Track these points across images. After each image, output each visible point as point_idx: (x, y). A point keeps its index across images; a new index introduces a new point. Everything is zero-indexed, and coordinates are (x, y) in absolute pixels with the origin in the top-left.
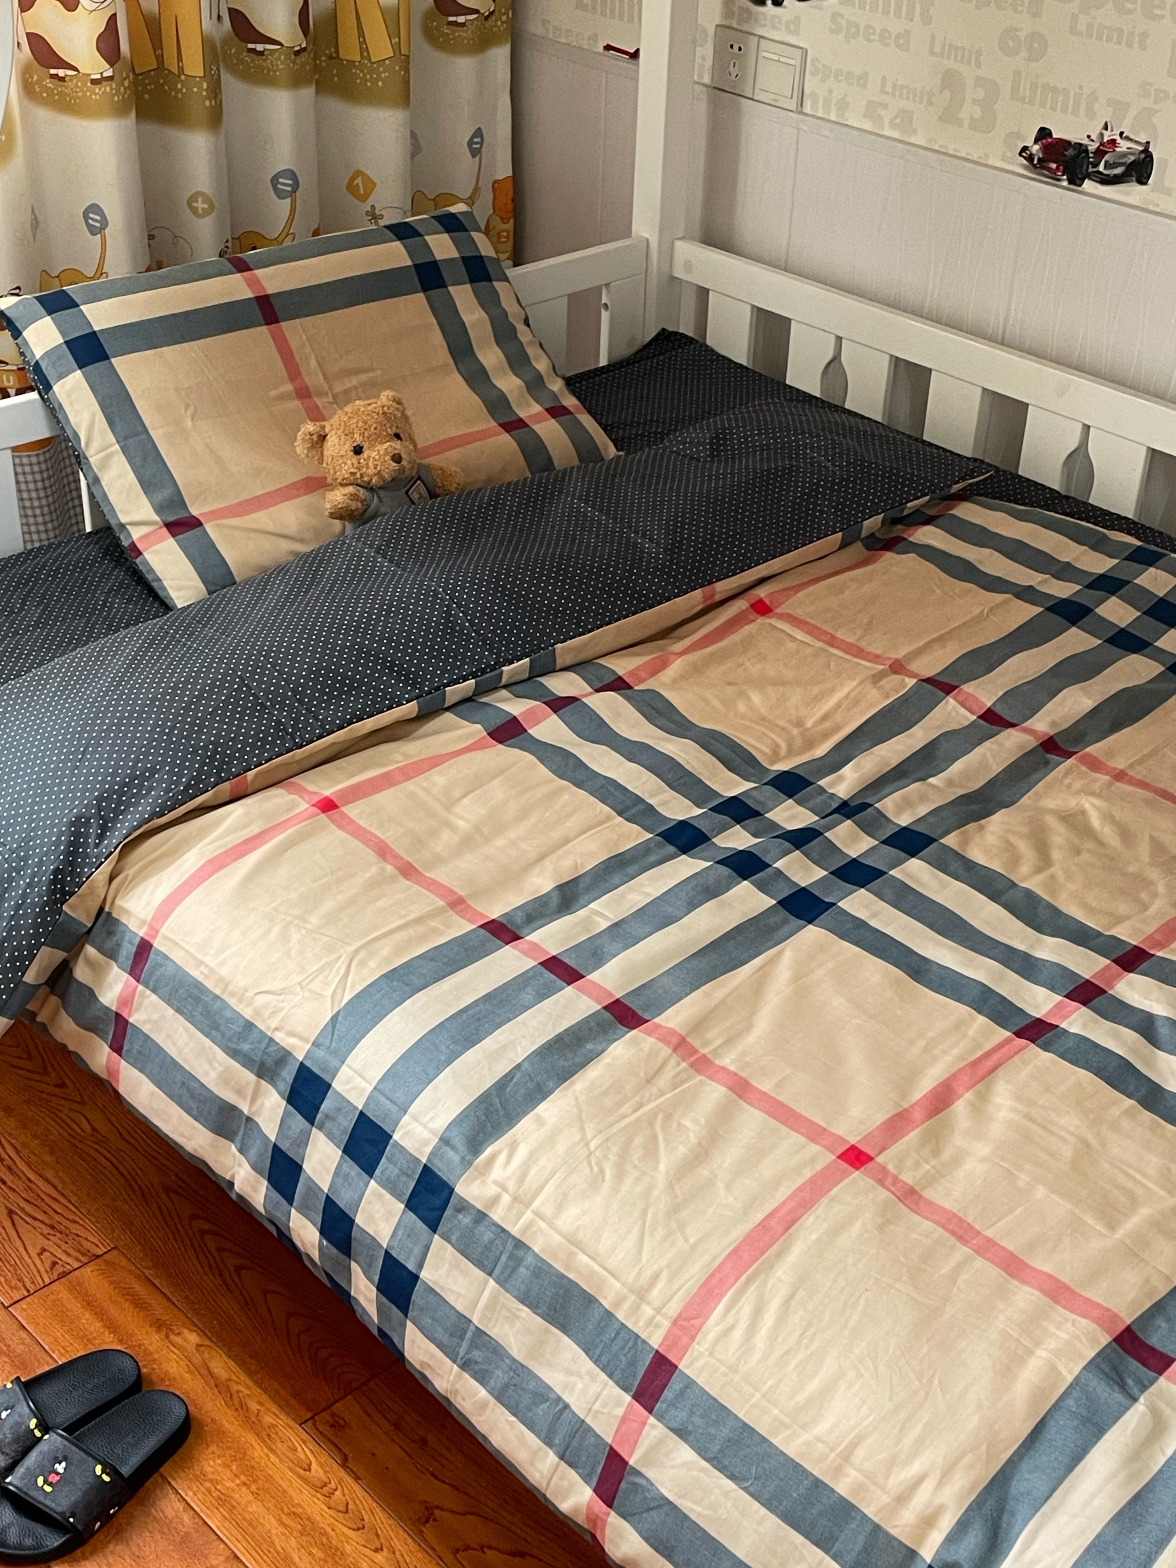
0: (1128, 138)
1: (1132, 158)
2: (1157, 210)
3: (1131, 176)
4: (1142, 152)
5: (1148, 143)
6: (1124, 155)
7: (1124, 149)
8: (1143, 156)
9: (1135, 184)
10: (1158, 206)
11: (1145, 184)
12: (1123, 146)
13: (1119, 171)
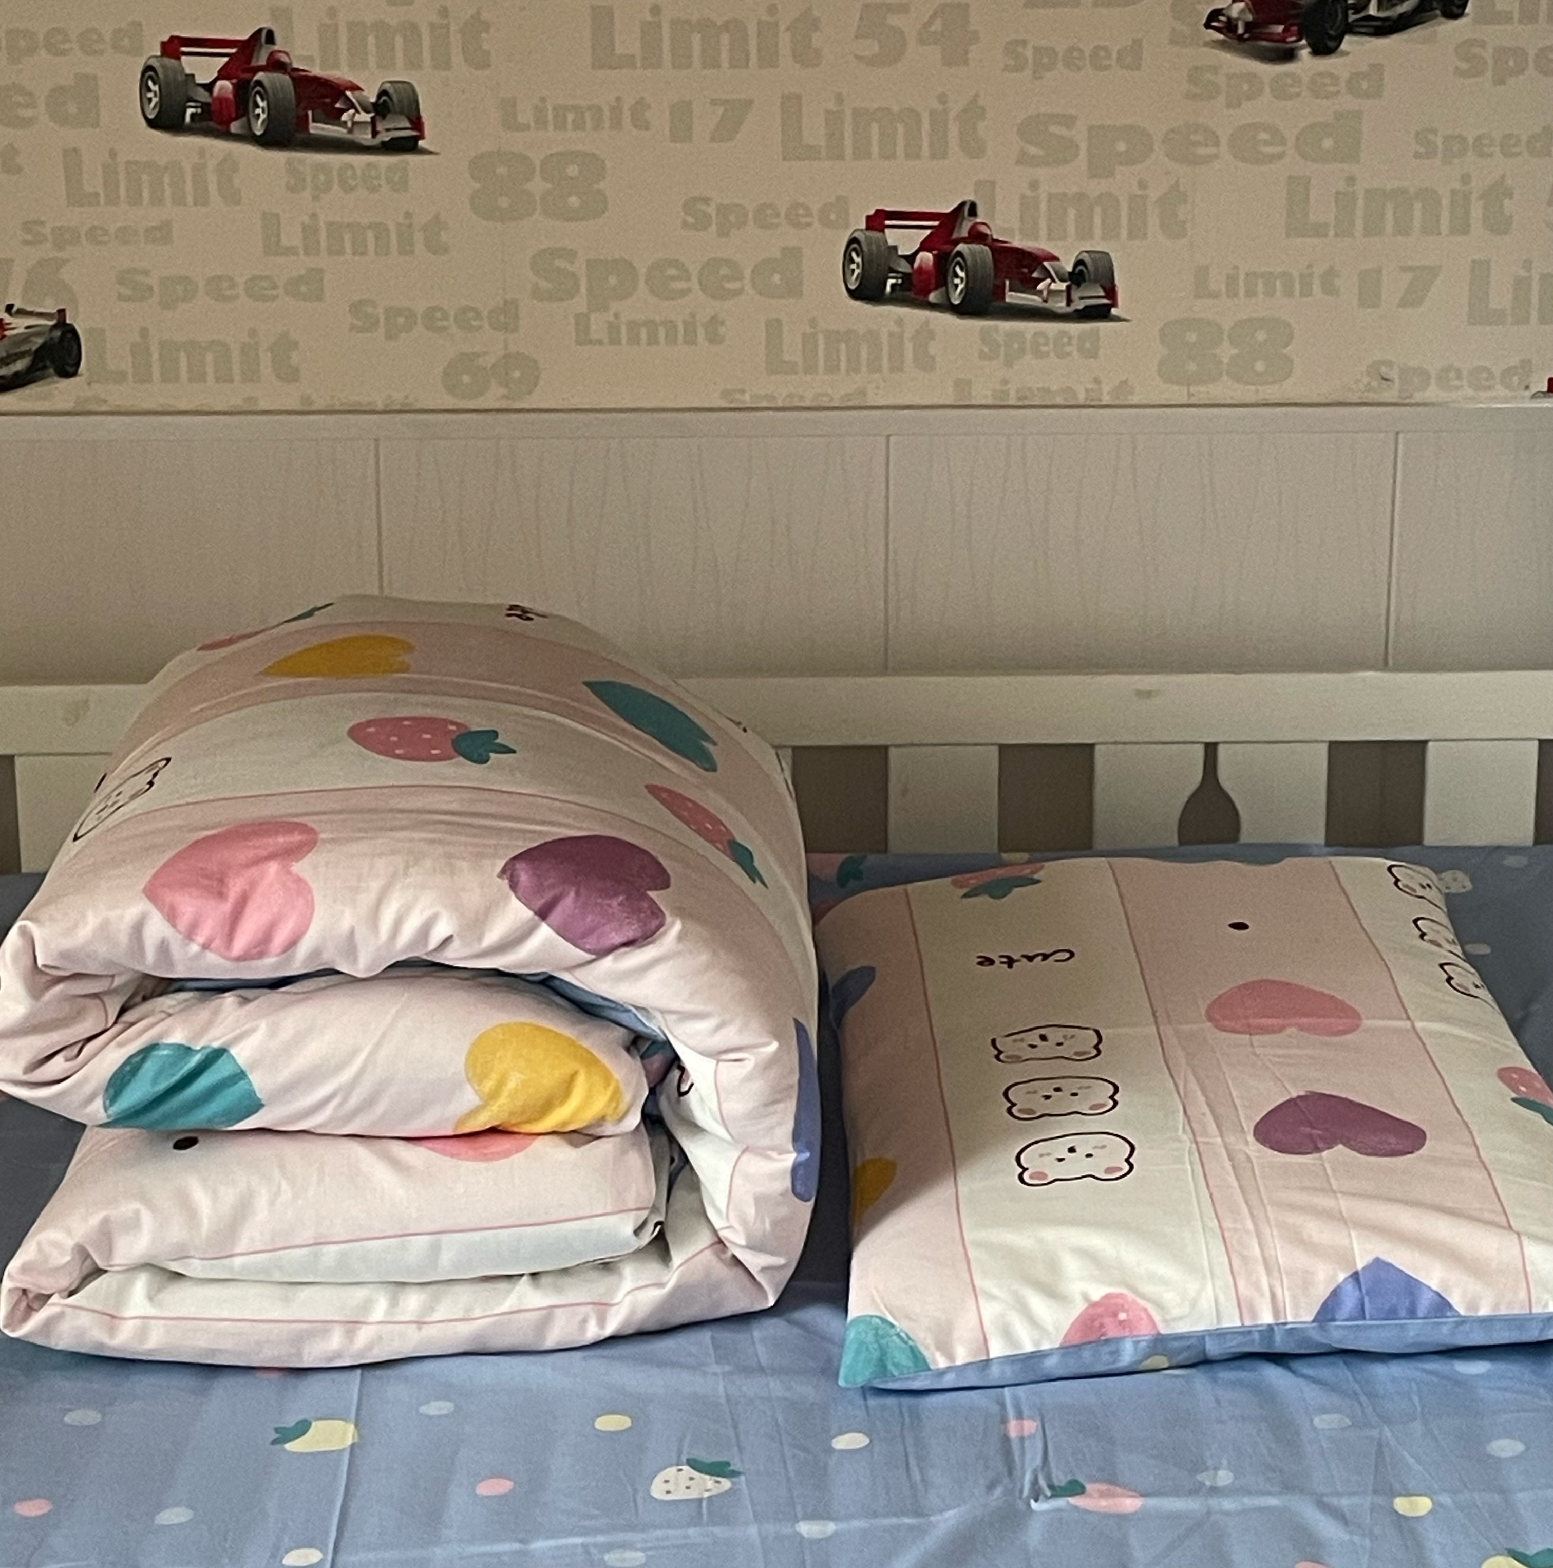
0: (22, 313)
1: (40, 341)
2: (104, 408)
3: (45, 368)
4: (54, 327)
5: (62, 312)
6: (25, 339)
7: (21, 330)
8: (57, 333)
9: (56, 378)
10: (105, 401)
11: (74, 374)
12: (19, 325)
13: (19, 366)
